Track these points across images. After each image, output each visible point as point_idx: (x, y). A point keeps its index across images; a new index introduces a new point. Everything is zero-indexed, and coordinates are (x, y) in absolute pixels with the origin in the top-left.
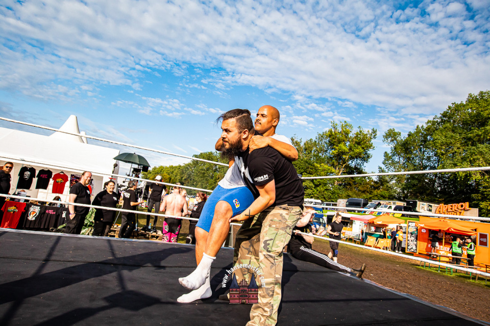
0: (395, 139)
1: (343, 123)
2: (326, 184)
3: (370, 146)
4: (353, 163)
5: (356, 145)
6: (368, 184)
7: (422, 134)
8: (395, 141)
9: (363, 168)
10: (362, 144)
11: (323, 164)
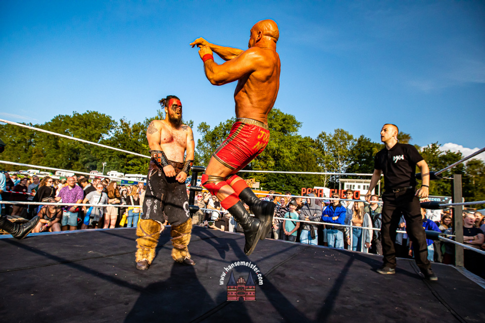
0: (206, 130)
7: (223, 128)
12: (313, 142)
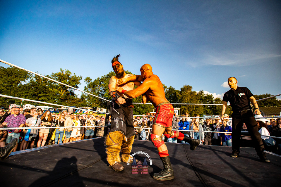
0: (90, 81)
1: (67, 70)
2: (55, 99)
3: (78, 83)
4: (70, 90)
5: (72, 82)
6: (76, 100)
7: (100, 81)
8: (89, 82)
9: (74, 92)
10: (75, 81)
11: (54, 89)
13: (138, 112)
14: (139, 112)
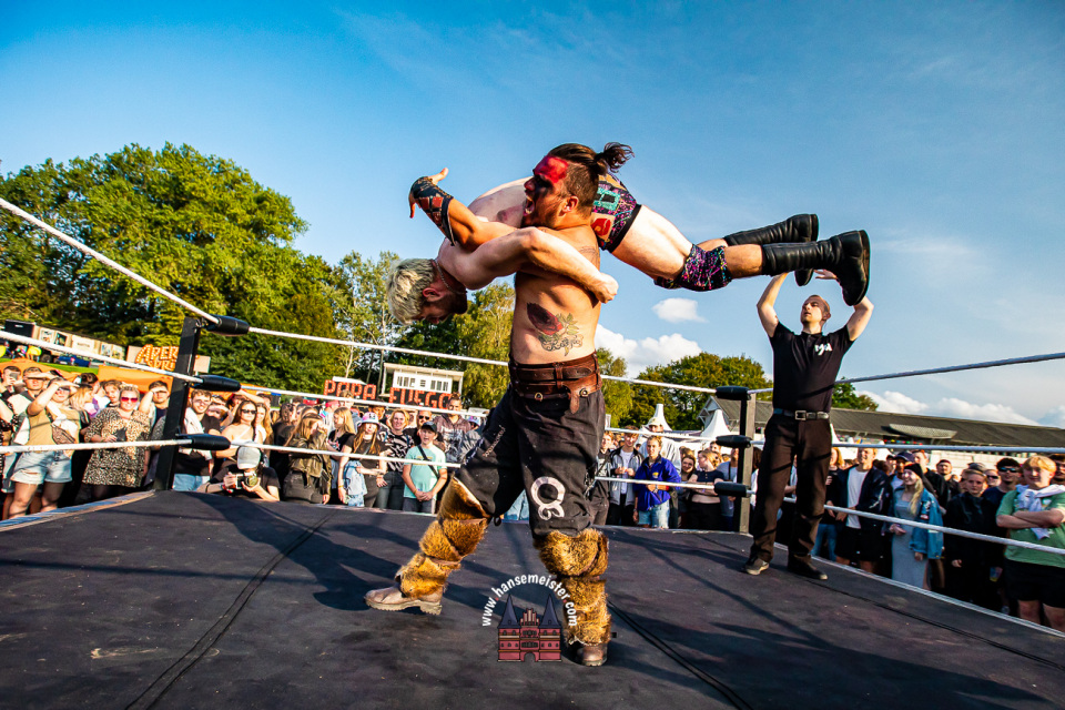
12: (330, 270)
13: (272, 369)
14: (278, 369)
